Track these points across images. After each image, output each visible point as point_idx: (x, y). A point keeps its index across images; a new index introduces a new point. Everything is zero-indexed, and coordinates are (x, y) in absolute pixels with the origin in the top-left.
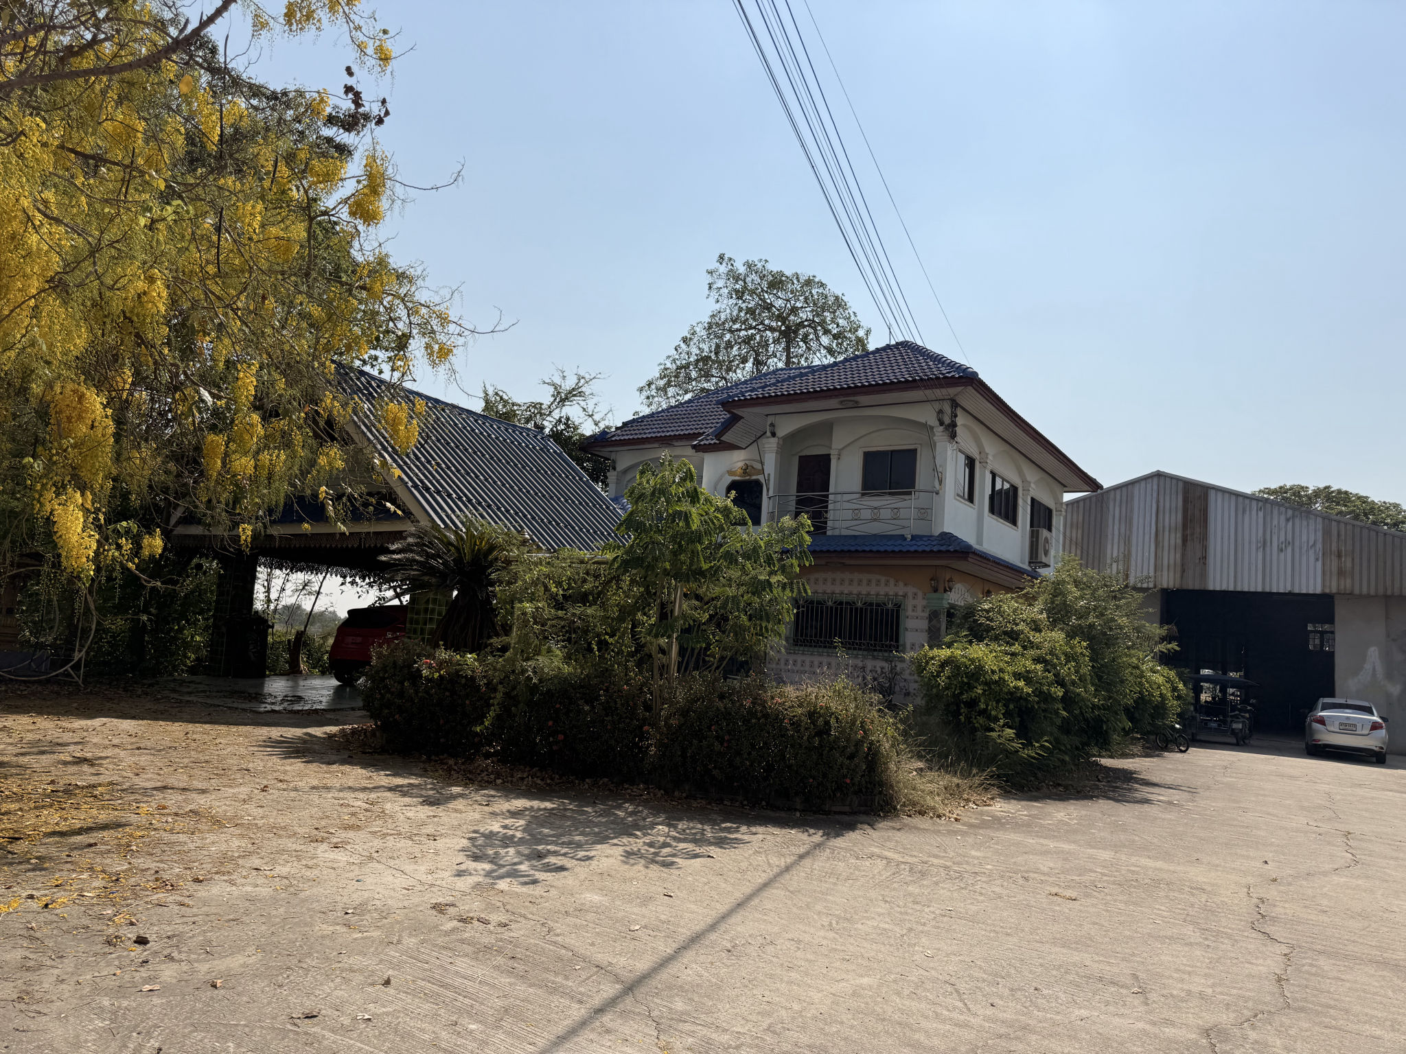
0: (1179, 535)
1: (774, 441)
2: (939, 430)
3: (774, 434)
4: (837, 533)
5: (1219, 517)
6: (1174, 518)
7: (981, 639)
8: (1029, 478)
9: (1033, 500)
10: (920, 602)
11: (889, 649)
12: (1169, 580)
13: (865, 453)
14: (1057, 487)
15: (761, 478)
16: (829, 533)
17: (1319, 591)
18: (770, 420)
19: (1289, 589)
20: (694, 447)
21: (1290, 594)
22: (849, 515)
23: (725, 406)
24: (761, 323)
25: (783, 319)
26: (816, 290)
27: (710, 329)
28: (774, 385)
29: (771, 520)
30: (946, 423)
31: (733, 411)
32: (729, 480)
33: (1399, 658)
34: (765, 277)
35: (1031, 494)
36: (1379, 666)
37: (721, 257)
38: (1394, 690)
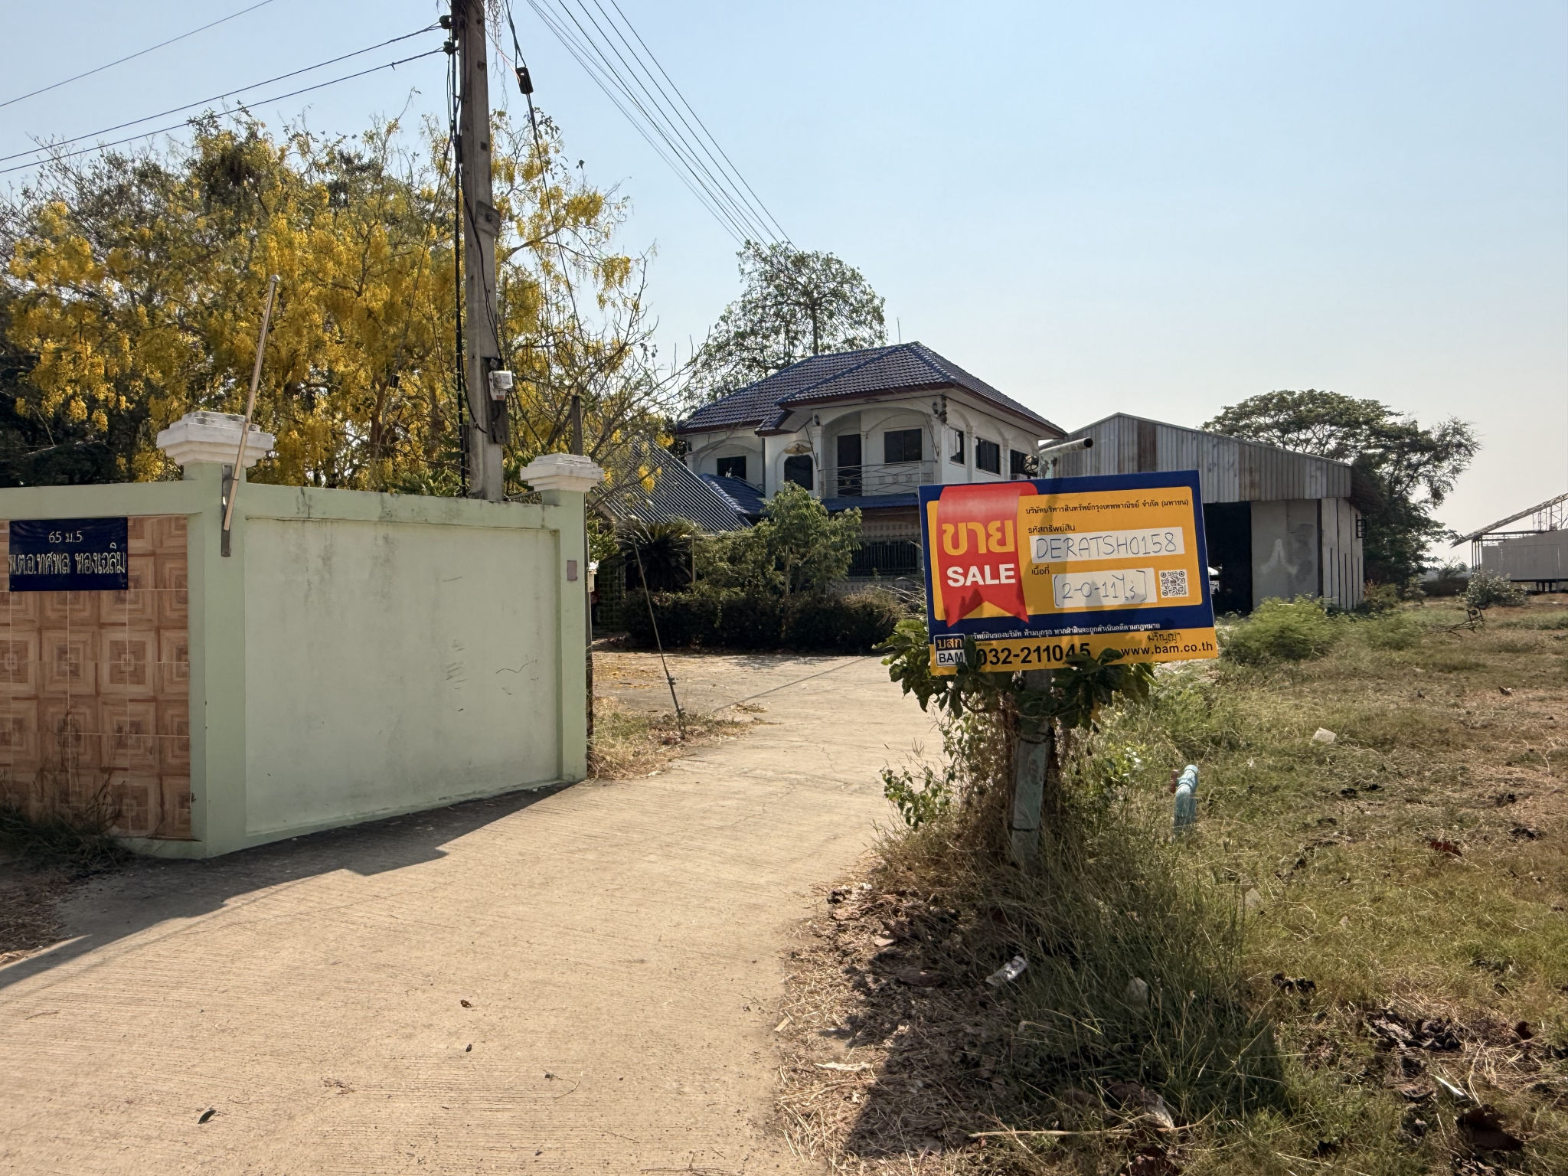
0: (1136, 463)
1: (819, 428)
2: (934, 417)
3: (818, 424)
4: (869, 494)
5: (1164, 447)
6: (1131, 450)
8: (1007, 436)
9: (1012, 452)
11: (908, 571)
13: (887, 434)
14: (1032, 438)
15: (810, 454)
16: (864, 494)
17: (1238, 500)
18: (815, 413)
19: (1215, 500)
20: (756, 433)
21: (1217, 503)
22: (877, 481)
23: (780, 404)
24: (789, 298)
25: (806, 293)
26: (835, 267)
27: (744, 308)
28: (814, 387)
29: (822, 488)
30: (940, 410)
31: (787, 408)
32: (786, 456)
33: (1296, 546)
34: (789, 257)
35: (1010, 448)
36: (1282, 554)
37: (748, 242)
38: (1293, 570)
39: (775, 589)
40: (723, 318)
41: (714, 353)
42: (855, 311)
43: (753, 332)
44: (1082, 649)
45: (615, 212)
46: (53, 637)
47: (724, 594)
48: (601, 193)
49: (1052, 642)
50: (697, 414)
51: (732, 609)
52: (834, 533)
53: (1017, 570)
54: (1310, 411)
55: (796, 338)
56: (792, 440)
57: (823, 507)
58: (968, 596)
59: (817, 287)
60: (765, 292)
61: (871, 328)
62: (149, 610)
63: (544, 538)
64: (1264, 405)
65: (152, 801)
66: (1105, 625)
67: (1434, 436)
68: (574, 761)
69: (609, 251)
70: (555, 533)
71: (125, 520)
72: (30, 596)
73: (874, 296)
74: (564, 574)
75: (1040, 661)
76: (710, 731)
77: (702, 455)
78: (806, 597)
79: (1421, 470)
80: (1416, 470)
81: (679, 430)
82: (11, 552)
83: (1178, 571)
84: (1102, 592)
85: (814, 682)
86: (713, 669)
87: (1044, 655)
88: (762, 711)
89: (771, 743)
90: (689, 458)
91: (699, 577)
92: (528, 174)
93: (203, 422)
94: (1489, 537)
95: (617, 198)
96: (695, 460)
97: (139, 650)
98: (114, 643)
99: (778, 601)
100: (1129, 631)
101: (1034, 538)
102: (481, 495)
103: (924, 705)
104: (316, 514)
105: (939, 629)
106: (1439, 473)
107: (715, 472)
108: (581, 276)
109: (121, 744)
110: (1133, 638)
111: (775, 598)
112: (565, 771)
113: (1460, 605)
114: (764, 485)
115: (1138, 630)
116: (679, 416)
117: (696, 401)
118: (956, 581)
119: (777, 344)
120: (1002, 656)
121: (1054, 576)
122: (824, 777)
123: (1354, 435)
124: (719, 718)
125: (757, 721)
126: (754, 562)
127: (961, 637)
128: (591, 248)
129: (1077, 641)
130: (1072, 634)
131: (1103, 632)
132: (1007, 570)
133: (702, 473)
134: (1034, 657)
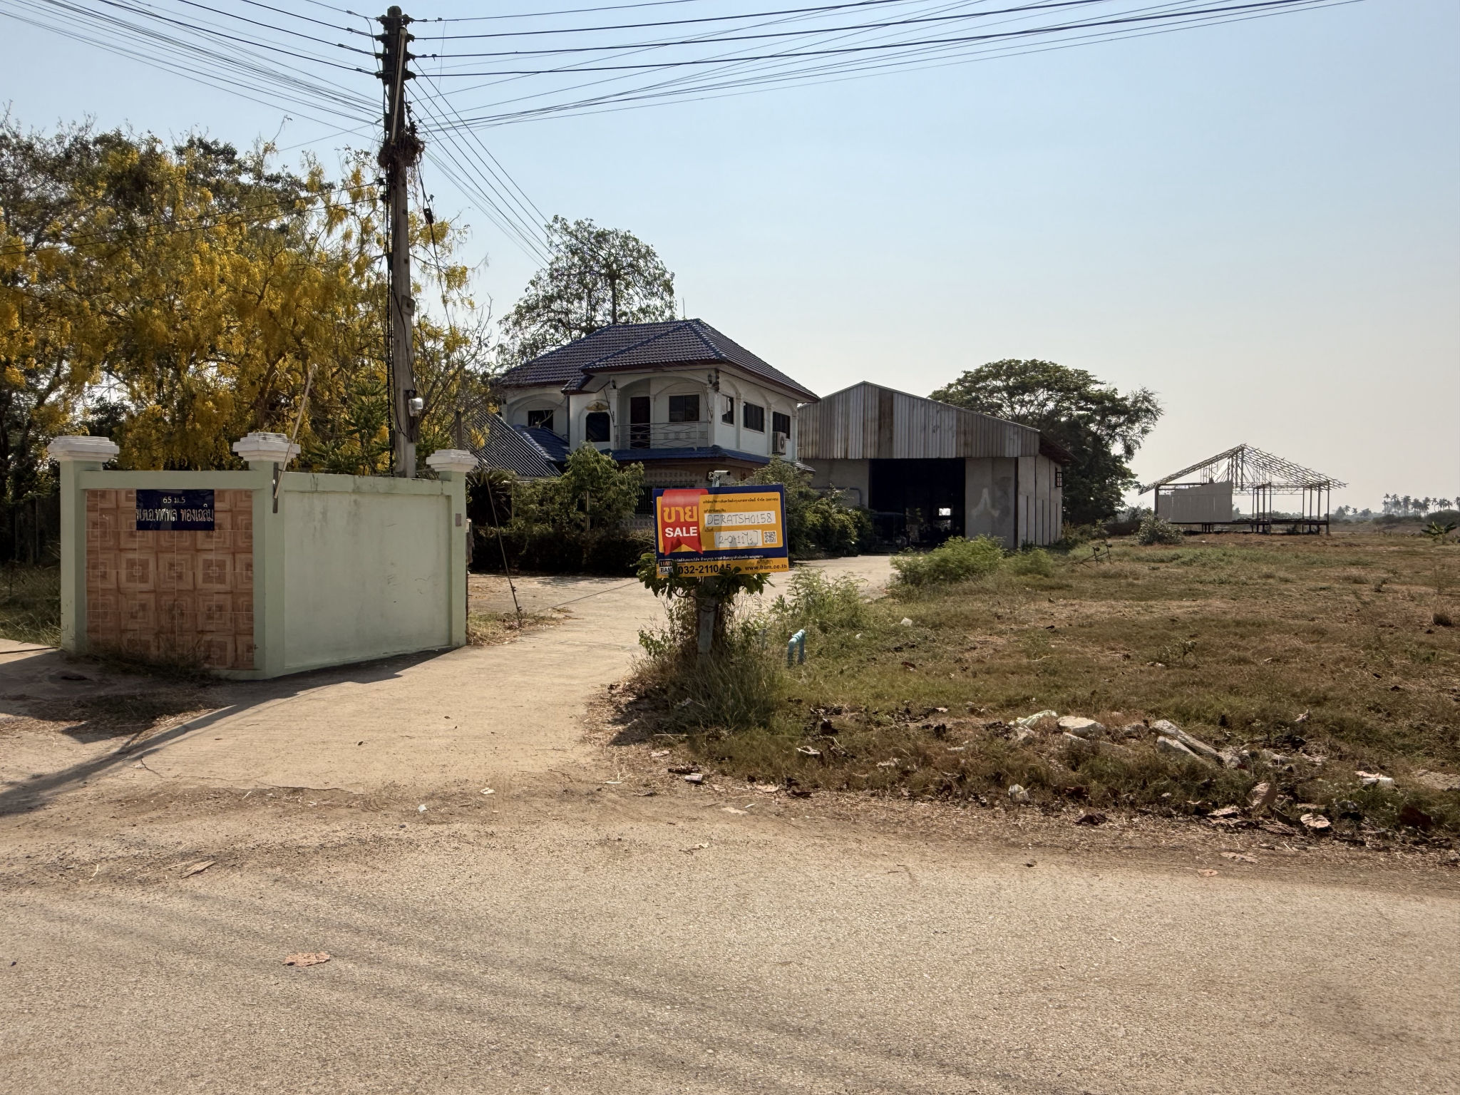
0: (877, 423)
1: (615, 391)
2: (709, 386)
3: (615, 387)
4: (656, 447)
5: (900, 412)
6: (873, 413)
8: (770, 401)
9: (775, 414)
10: (704, 484)
12: (871, 454)
13: (671, 398)
14: (790, 401)
15: (607, 411)
16: (651, 448)
17: (954, 456)
18: (612, 379)
19: (938, 456)
20: (562, 392)
21: (939, 460)
22: (662, 436)
23: (583, 370)
24: (591, 269)
25: (608, 266)
26: (631, 244)
27: (551, 275)
28: (612, 357)
29: (617, 440)
30: (714, 380)
31: (589, 374)
32: (587, 413)
33: (998, 494)
34: (592, 233)
35: (773, 410)
36: (988, 501)
37: (556, 217)
38: (996, 513)
39: (578, 526)
40: (532, 283)
43: (560, 297)
44: (726, 567)
45: (458, 236)
46: (167, 557)
47: (536, 529)
48: (449, 221)
49: (713, 563)
50: (509, 369)
51: (543, 543)
52: (622, 483)
53: (698, 529)
54: (1032, 377)
55: (597, 304)
56: (593, 399)
57: (614, 462)
58: (675, 541)
59: (616, 260)
60: (571, 262)
61: (662, 299)
62: (228, 542)
63: (443, 500)
64: (997, 370)
65: (230, 647)
66: (738, 556)
67: (1128, 403)
68: (459, 635)
69: (450, 261)
70: (448, 497)
71: (211, 492)
72: (150, 534)
73: (665, 271)
74: (454, 522)
75: (707, 572)
76: (536, 622)
77: (515, 407)
78: (603, 532)
79: (1118, 430)
80: (1113, 430)
81: (495, 385)
82: (138, 507)
83: (772, 531)
84: (737, 540)
85: (606, 595)
86: (530, 586)
87: (710, 569)
88: (570, 612)
89: (577, 628)
90: (503, 410)
91: (517, 515)
93: (265, 439)
94: (1167, 487)
95: (458, 224)
96: (508, 411)
97: (221, 565)
98: (205, 561)
99: (580, 535)
100: (748, 558)
101: (706, 515)
102: (403, 475)
103: (656, 594)
104: (320, 489)
105: (661, 557)
106: (1131, 433)
107: (525, 423)
109: (210, 617)
110: (750, 562)
111: (578, 532)
112: (452, 640)
113: (1132, 542)
114: (568, 436)
115: (753, 558)
116: (494, 370)
117: (507, 356)
118: (669, 534)
119: (580, 309)
120: (690, 570)
121: (715, 533)
123: (1068, 399)
124: (542, 614)
125: (567, 617)
127: (671, 561)
128: (437, 259)
129: (725, 563)
130: (723, 560)
131: (736, 559)
132: (693, 529)
133: (515, 423)
134: (705, 570)
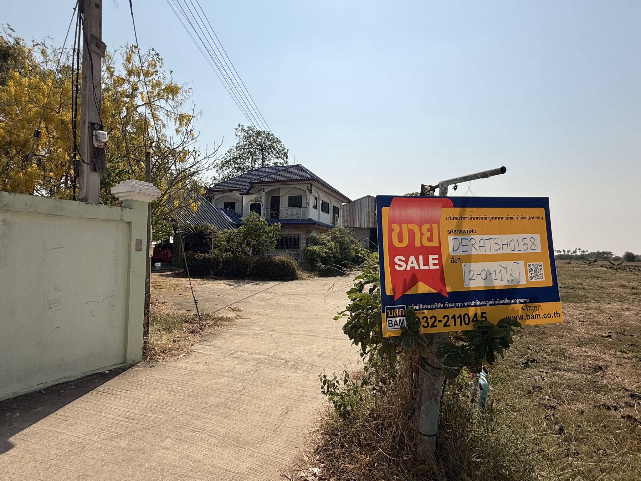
0: (374, 213)
1: (264, 193)
2: (307, 191)
3: (264, 191)
4: (282, 218)
6: (372, 208)
7: (316, 245)
8: (332, 201)
9: (333, 206)
10: (304, 236)
11: (296, 248)
12: (370, 225)
13: (289, 197)
14: (340, 202)
15: (260, 202)
16: (280, 219)
18: (263, 187)
20: (240, 193)
22: (285, 214)
23: (250, 183)
24: (253, 146)
25: (261, 145)
26: (271, 137)
27: (237, 148)
28: (263, 177)
29: (264, 216)
30: (309, 189)
31: (252, 185)
32: (251, 203)
34: (254, 131)
35: (333, 205)
37: (239, 125)
39: (246, 254)
40: (228, 152)
41: (225, 164)
42: (277, 153)
43: (240, 158)
44: (482, 317)
45: (185, 94)
47: (224, 255)
48: (179, 85)
50: (217, 185)
51: (227, 262)
52: (270, 232)
53: (440, 259)
55: (255, 161)
56: (254, 197)
57: (266, 222)
58: (408, 277)
59: (264, 143)
60: (245, 143)
61: (283, 159)
63: (122, 226)
66: (496, 300)
68: (135, 351)
69: (182, 111)
70: (129, 223)
73: (285, 148)
74: (133, 247)
75: (455, 325)
76: (215, 324)
77: (218, 201)
78: (258, 257)
81: (209, 191)
83: (538, 263)
84: (493, 275)
85: (262, 294)
86: (219, 287)
87: (458, 321)
88: (240, 311)
89: (245, 331)
90: (213, 201)
91: (215, 248)
92: (147, 74)
95: (186, 88)
96: (215, 202)
99: (247, 258)
100: (510, 303)
101: (451, 237)
102: (85, 200)
105: (388, 301)
107: (223, 208)
108: (169, 120)
110: (513, 308)
111: (245, 257)
112: (128, 357)
114: (242, 213)
115: (516, 303)
116: (210, 186)
117: (217, 181)
118: (400, 266)
119: (248, 163)
120: (431, 322)
121: (463, 264)
122: (273, 356)
125: (238, 317)
126: (238, 243)
127: (403, 308)
128: (174, 109)
129: (479, 310)
130: (475, 306)
131: (495, 304)
132: (434, 259)
133: (218, 207)
134: (451, 322)
